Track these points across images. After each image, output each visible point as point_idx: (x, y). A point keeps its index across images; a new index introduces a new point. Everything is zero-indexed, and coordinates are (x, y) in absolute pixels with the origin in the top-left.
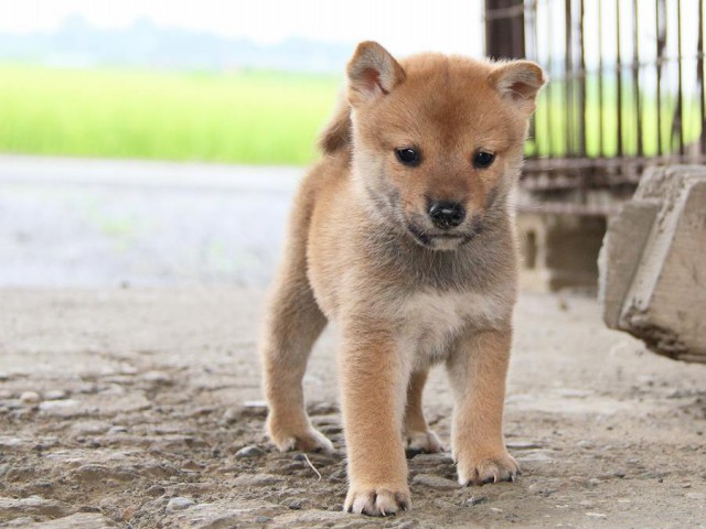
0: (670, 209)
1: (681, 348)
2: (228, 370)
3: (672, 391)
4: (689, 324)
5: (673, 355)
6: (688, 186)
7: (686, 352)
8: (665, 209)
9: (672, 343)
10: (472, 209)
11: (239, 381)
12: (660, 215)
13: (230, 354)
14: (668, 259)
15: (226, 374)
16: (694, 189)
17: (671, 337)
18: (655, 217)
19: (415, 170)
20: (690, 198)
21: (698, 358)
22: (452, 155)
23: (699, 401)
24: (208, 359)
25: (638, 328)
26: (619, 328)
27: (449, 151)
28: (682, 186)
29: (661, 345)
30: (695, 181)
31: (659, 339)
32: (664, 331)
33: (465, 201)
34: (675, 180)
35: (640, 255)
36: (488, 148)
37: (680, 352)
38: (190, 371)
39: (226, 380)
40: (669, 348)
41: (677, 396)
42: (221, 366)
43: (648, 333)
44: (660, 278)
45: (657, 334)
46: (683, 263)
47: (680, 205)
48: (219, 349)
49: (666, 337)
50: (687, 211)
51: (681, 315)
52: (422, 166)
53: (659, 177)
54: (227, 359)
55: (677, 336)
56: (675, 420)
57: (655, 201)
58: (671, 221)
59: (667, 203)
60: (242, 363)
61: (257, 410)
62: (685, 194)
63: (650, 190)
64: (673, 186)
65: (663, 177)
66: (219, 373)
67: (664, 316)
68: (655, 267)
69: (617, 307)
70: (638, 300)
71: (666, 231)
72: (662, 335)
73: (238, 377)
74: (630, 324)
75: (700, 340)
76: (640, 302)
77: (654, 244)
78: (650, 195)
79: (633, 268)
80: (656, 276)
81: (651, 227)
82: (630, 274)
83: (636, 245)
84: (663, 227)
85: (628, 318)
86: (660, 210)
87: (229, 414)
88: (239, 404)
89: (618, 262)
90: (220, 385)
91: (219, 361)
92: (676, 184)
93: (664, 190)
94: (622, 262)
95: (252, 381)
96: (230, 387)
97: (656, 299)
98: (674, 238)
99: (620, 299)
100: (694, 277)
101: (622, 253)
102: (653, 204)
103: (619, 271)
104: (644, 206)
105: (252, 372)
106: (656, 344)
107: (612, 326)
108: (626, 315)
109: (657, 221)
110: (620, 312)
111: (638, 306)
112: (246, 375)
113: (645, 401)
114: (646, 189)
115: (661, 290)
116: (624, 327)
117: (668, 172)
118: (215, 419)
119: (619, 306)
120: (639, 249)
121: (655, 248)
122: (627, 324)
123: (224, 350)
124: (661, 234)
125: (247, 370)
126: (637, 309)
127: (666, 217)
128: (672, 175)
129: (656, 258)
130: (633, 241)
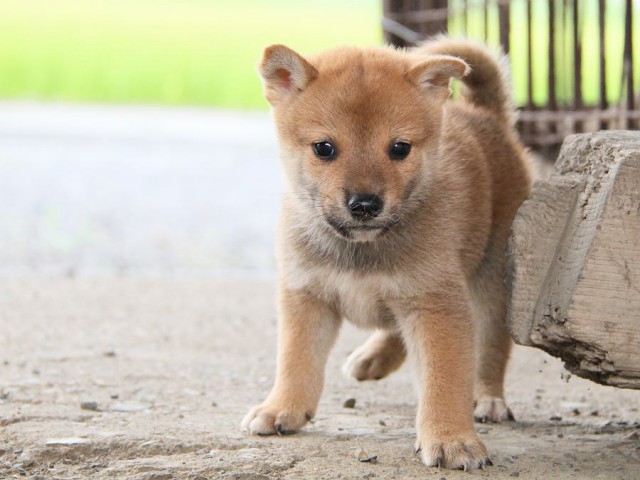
0: (595, 189)
1: (611, 368)
2: (32, 395)
3: (602, 422)
4: (619, 338)
5: (600, 378)
6: (618, 160)
7: (615, 374)
8: (589, 186)
9: (598, 362)
10: (390, 200)
11: (43, 411)
12: (583, 196)
13: (36, 373)
14: (590, 254)
15: (29, 402)
16: (624, 164)
17: (597, 354)
18: (576, 200)
19: (333, 164)
20: (619, 175)
21: (633, 382)
22: (368, 147)
23: (636, 436)
24: (6, 381)
25: (554, 342)
26: (532, 344)
27: (364, 143)
28: (612, 159)
29: (583, 365)
30: (627, 153)
31: (582, 358)
32: (588, 347)
33: (382, 192)
34: (603, 152)
35: (557, 249)
36: (404, 137)
37: (609, 374)
39: (27, 410)
40: (593, 368)
41: (608, 429)
42: (23, 389)
43: (568, 349)
44: (580, 277)
45: (579, 351)
46: (611, 259)
47: (607, 183)
48: (23, 366)
49: (589, 355)
50: (615, 192)
51: (608, 326)
52: (339, 159)
53: (582, 146)
54: (33, 380)
55: (604, 353)
56: (601, 462)
57: (577, 178)
58: (597, 201)
59: (591, 179)
60: (50, 385)
61: (63, 450)
62: (614, 168)
63: (572, 163)
64: (601, 159)
65: (589, 147)
66: (18, 401)
67: (588, 328)
68: (576, 264)
69: (528, 316)
70: (553, 307)
71: (589, 218)
72: (586, 352)
73: (44, 404)
74: (545, 337)
75: (634, 358)
76: (556, 310)
77: (574, 235)
78: (571, 170)
79: (547, 265)
80: (577, 275)
81: (571, 212)
82: (544, 273)
83: (551, 235)
84: (586, 212)
85: (542, 330)
86: (583, 191)
87: (25, 456)
88: (39, 443)
89: (529, 257)
90: (18, 416)
91: (22, 383)
92: (605, 156)
93: (589, 164)
94: (533, 256)
95: (60, 410)
96: (30, 418)
97: (577, 306)
98: (599, 227)
99: (533, 304)
100: (627, 278)
101: (533, 245)
102: (574, 182)
103: (530, 270)
104: (562, 184)
105: (61, 398)
106: (579, 364)
107: (521, 341)
108: (539, 325)
109: (579, 205)
110: (533, 321)
111: (554, 315)
112: (54, 402)
113: (566, 437)
114: (568, 162)
115: (582, 293)
116: (537, 342)
117: (594, 141)
118: (8, 463)
119: (531, 314)
120: (557, 241)
121: (575, 239)
122: (541, 338)
123: (30, 367)
124: (585, 222)
125: (55, 396)
126: (552, 318)
127: (590, 200)
128: (599, 144)
129: (577, 252)
130: (549, 231)
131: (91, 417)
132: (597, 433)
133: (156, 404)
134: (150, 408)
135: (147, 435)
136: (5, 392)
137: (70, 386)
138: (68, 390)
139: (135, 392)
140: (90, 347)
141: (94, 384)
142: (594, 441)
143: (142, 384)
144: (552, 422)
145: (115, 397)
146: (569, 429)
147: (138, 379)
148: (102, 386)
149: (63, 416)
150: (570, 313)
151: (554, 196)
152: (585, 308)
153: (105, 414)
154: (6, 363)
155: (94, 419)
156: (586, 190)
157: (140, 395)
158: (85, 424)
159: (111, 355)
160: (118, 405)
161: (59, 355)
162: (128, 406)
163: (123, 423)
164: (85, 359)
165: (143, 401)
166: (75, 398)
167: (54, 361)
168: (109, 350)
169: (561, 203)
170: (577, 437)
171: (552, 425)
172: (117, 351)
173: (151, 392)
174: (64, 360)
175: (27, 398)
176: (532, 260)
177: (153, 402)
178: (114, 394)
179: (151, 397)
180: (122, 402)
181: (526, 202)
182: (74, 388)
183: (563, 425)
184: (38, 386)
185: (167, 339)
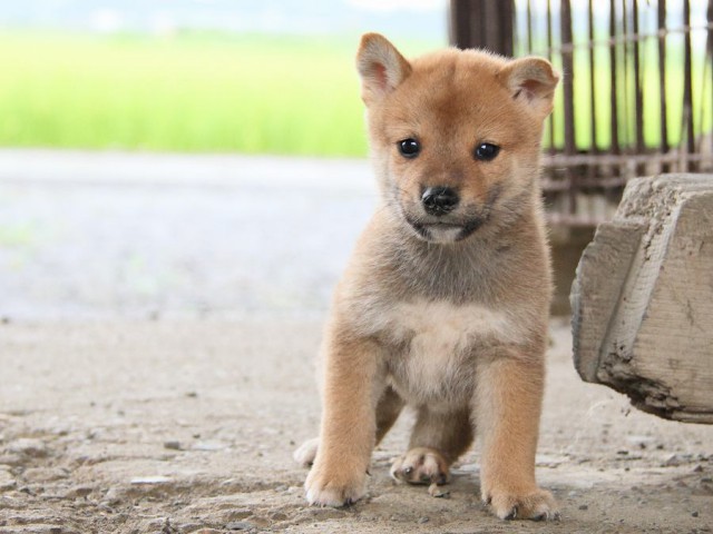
0: (658, 231)
1: (675, 404)
2: (117, 435)
3: (667, 456)
4: (683, 375)
5: (665, 413)
6: (680, 202)
7: (680, 409)
8: (652, 228)
9: (662, 398)
11: (129, 450)
12: (646, 238)
13: (121, 413)
14: (655, 294)
15: (114, 442)
16: (686, 206)
17: (662, 391)
18: (640, 241)
19: (415, 161)
20: (681, 217)
21: (697, 416)
22: (451, 145)
23: (700, 469)
24: (92, 421)
25: (620, 380)
26: (598, 381)
27: (447, 141)
28: (673, 202)
29: (649, 401)
30: (688, 196)
31: (647, 394)
32: (652, 383)
33: (458, 187)
34: (665, 195)
35: (622, 290)
37: (673, 409)
38: (69, 438)
39: (112, 449)
40: (658, 404)
41: (673, 463)
42: (109, 430)
43: (633, 386)
44: (645, 317)
45: (644, 388)
46: (674, 299)
47: (669, 226)
48: (108, 406)
49: (655, 391)
50: (678, 233)
51: (674, 364)
52: (421, 156)
53: (645, 189)
54: (118, 421)
55: (669, 389)
56: (667, 495)
57: (640, 220)
58: (659, 244)
59: (654, 222)
60: (135, 426)
61: (147, 488)
62: (676, 211)
63: (635, 205)
64: (663, 202)
65: (651, 190)
66: (104, 441)
67: (652, 365)
68: (640, 304)
69: (595, 354)
70: (619, 345)
71: (653, 258)
72: (651, 389)
73: (128, 444)
74: (611, 375)
75: (698, 394)
76: (622, 348)
77: (638, 275)
78: (634, 213)
79: (612, 305)
80: (641, 315)
81: (635, 253)
82: (610, 312)
83: (616, 275)
84: (649, 253)
85: (608, 368)
86: (646, 233)
87: (111, 494)
88: (125, 481)
89: (594, 297)
90: (104, 456)
91: (107, 423)
92: (666, 199)
93: (651, 207)
94: (599, 297)
95: (144, 450)
96: (115, 458)
97: (641, 344)
98: (662, 268)
99: (598, 343)
100: (690, 316)
101: (599, 286)
102: (637, 225)
103: (596, 310)
104: (627, 226)
105: (146, 438)
106: (644, 400)
107: (588, 378)
108: (605, 363)
109: (642, 246)
110: (599, 360)
111: (620, 353)
112: (138, 442)
113: (632, 470)
114: (631, 205)
115: (647, 332)
116: (603, 380)
117: (656, 184)
118: (95, 501)
119: (597, 352)
120: (621, 282)
121: (639, 279)
122: (607, 375)
123: (115, 408)
124: (647, 263)
125: (140, 436)
126: (618, 357)
127: (653, 242)
128: (660, 187)
129: (641, 292)
130: (613, 272)
131: (173, 457)
132: (663, 466)
133: (237, 443)
134: (231, 447)
135: (228, 472)
136: (92, 432)
137: (154, 426)
138: (152, 430)
139: (216, 432)
140: (173, 388)
141: (177, 424)
142: (660, 474)
143: (222, 424)
144: (619, 456)
145: (197, 437)
146: (635, 463)
147: (220, 419)
148: (184, 426)
149: (147, 455)
150: (636, 352)
151: (618, 238)
152: (649, 346)
153: (187, 453)
154: (93, 404)
155: (177, 458)
156: (650, 232)
157: (221, 434)
158: (167, 463)
159: (193, 395)
160: (199, 444)
161: (143, 396)
162: (210, 445)
163: (203, 461)
164: (168, 400)
165: (224, 440)
166: (159, 438)
167: (138, 402)
168: (191, 391)
169: (624, 245)
170: (643, 470)
171: (619, 459)
172: (199, 391)
173: (232, 431)
174: (147, 401)
175: (112, 438)
176: (597, 300)
177: (233, 441)
178: (196, 433)
179: (231, 436)
180: (203, 441)
181: (591, 244)
182: (157, 429)
183: (630, 459)
184: (123, 427)
185: (246, 379)
